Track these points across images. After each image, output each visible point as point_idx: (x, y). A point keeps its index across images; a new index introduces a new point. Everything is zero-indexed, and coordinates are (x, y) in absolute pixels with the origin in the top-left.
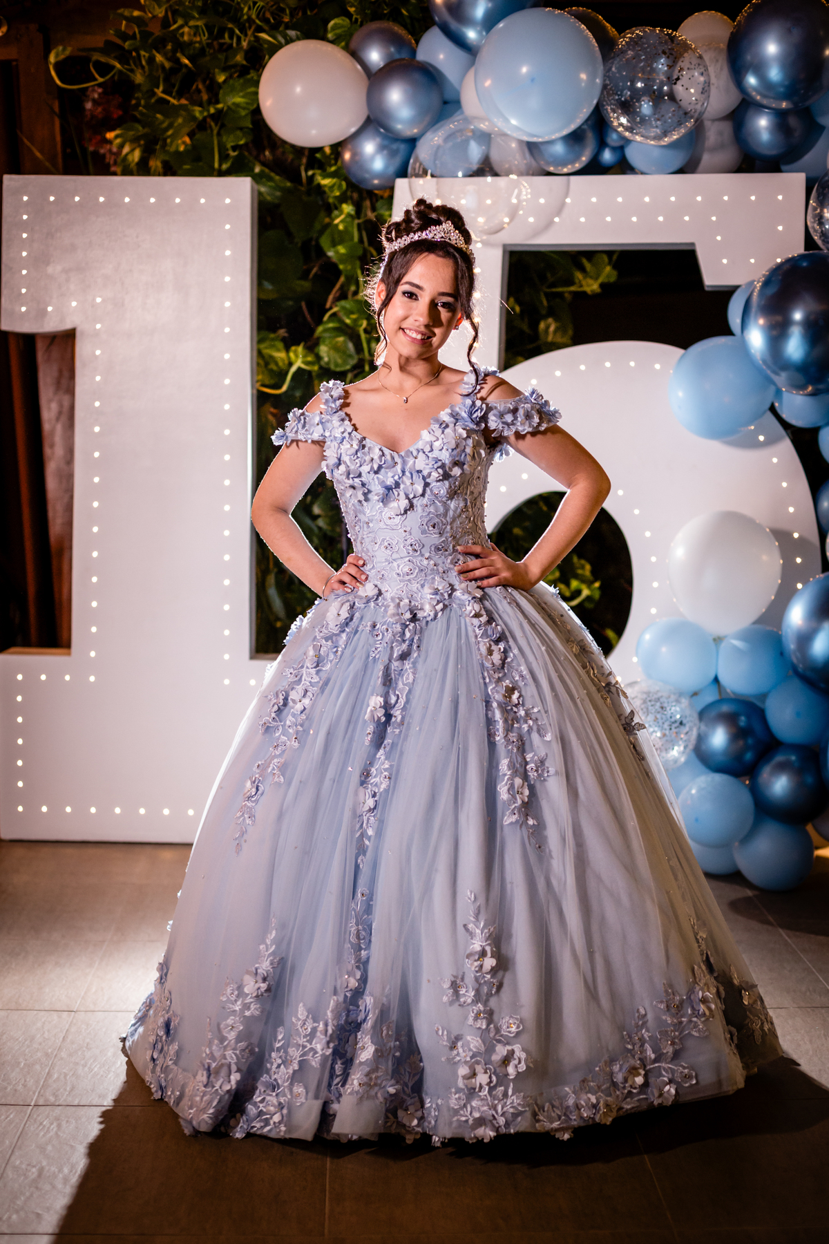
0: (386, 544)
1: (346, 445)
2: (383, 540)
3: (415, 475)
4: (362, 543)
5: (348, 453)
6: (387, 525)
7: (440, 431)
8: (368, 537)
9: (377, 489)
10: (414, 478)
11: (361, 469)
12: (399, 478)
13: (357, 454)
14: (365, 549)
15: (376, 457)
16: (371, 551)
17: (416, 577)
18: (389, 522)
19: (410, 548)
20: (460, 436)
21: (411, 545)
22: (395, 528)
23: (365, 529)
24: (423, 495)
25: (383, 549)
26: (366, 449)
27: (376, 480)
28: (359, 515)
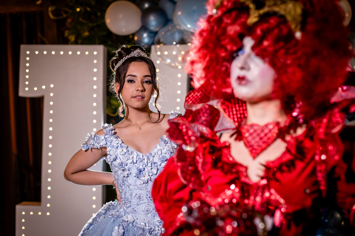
0: (138, 196)
1: (120, 150)
2: (137, 194)
3: (153, 165)
4: (125, 195)
5: (121, 154)
6: (139, 188)
7: (165, 144)
8: (129, 192)
9: (134, 171)
10: (153, 166)
11: (127, 162)
12: (146, 166)
13: (125, 154)
14: (127, 198)
15: (135, 157)
16: (130, 199)
17: (151, 212)
18: (139, 186)
19: (149, 198)
20: (174, 147)
21: (150, 197)
22: (142, 189)
23: (127, 188)
24: (156, 174)
25: (136, 199)
26: (130, 152)
27: (134, 166)
28: (124, 182)
